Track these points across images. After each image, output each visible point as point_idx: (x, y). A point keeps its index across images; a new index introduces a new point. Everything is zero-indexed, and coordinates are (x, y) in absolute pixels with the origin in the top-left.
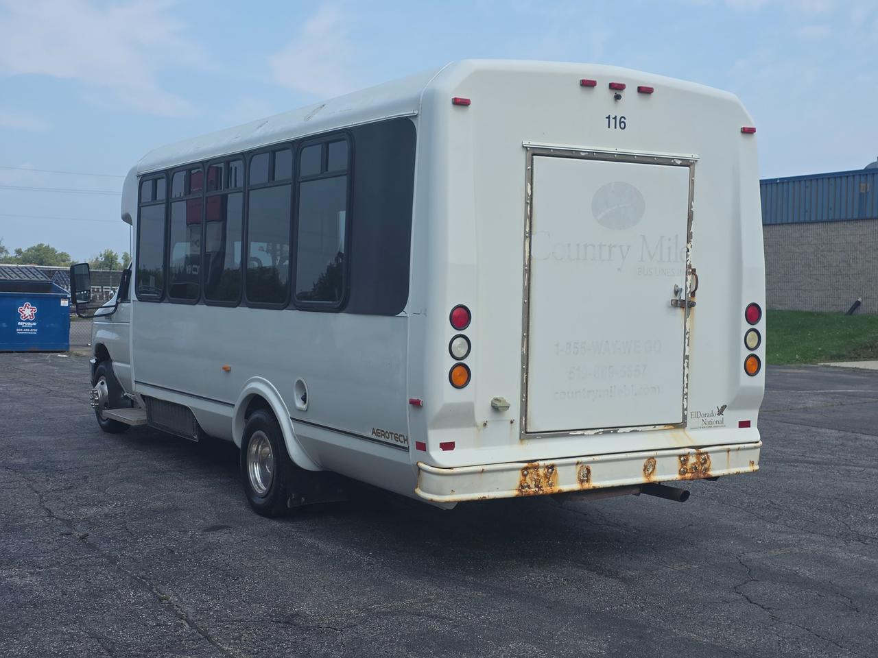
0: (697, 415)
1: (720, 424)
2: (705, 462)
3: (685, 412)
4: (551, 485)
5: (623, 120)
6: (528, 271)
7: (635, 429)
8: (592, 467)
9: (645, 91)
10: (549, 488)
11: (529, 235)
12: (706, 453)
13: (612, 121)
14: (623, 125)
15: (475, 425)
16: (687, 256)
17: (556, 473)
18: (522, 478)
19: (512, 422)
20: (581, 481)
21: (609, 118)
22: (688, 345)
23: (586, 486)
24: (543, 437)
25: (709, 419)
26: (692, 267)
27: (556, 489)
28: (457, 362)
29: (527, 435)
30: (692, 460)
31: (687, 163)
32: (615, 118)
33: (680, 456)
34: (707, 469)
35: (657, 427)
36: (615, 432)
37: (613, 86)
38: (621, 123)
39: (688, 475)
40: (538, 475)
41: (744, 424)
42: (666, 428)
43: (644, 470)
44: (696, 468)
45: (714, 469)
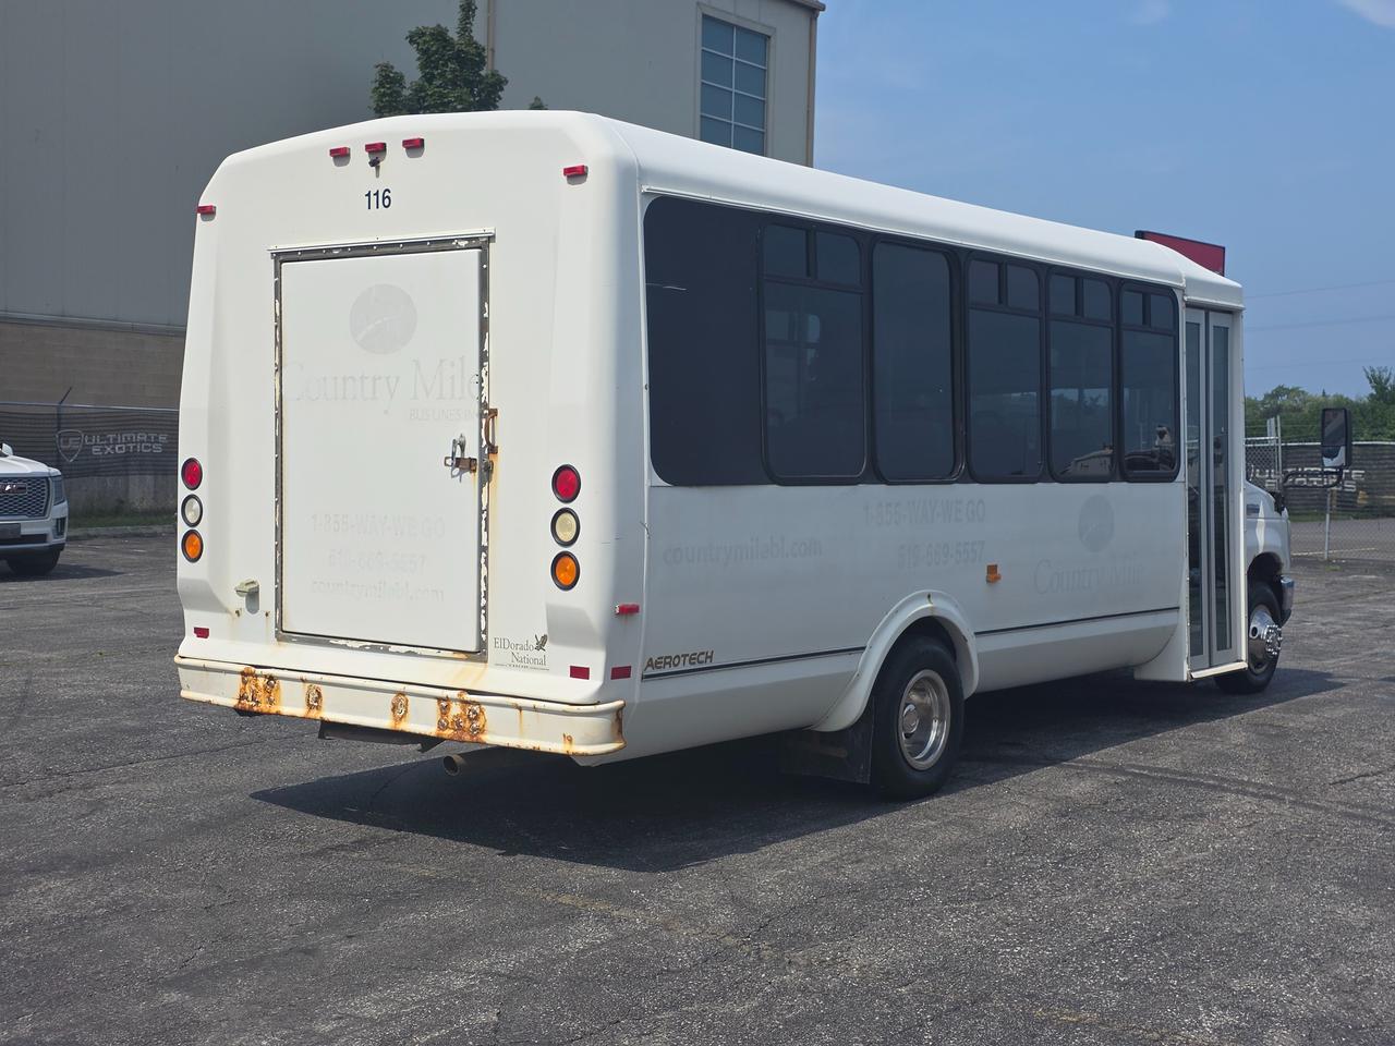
0: (503, 643)
1: (541, 665)
2: (476, 718)
3: (483, 636)
4: (271, 702)
5: (387, 194)
6: (279, 416)
7: (412, 650)
8: (324, 689)
9: (414, 146)
10: (268, 706)
11: (279, 368)
12: (478, 704)
13: (373, 198)
14: (386, 203)
15: (227, 611)
16: (481, 388)
17: (278, 688)
18: (242, 686)
19: (267, 615)
20: (310, 707)
21: (369, 195)
22: (486, 529)
23: (314, 714)
24: (300, 641)
25: (522, 654)
26: (491, 407)
27: (274, 710)
29: (283, 635)
30: (455, 709)
31: (482, 244)
32: (377, 194)
33: (440, 699)
34: (481, 730)
35: (443, 653)
36: (386, 651)
37: (370, 148)
38: (384, 199)
39: (448, 733)
40: (256, 686)
41: (580, 673)
42: (456, 656)
43: (393, 710)
44: (458, 724)
45: (494, 733)
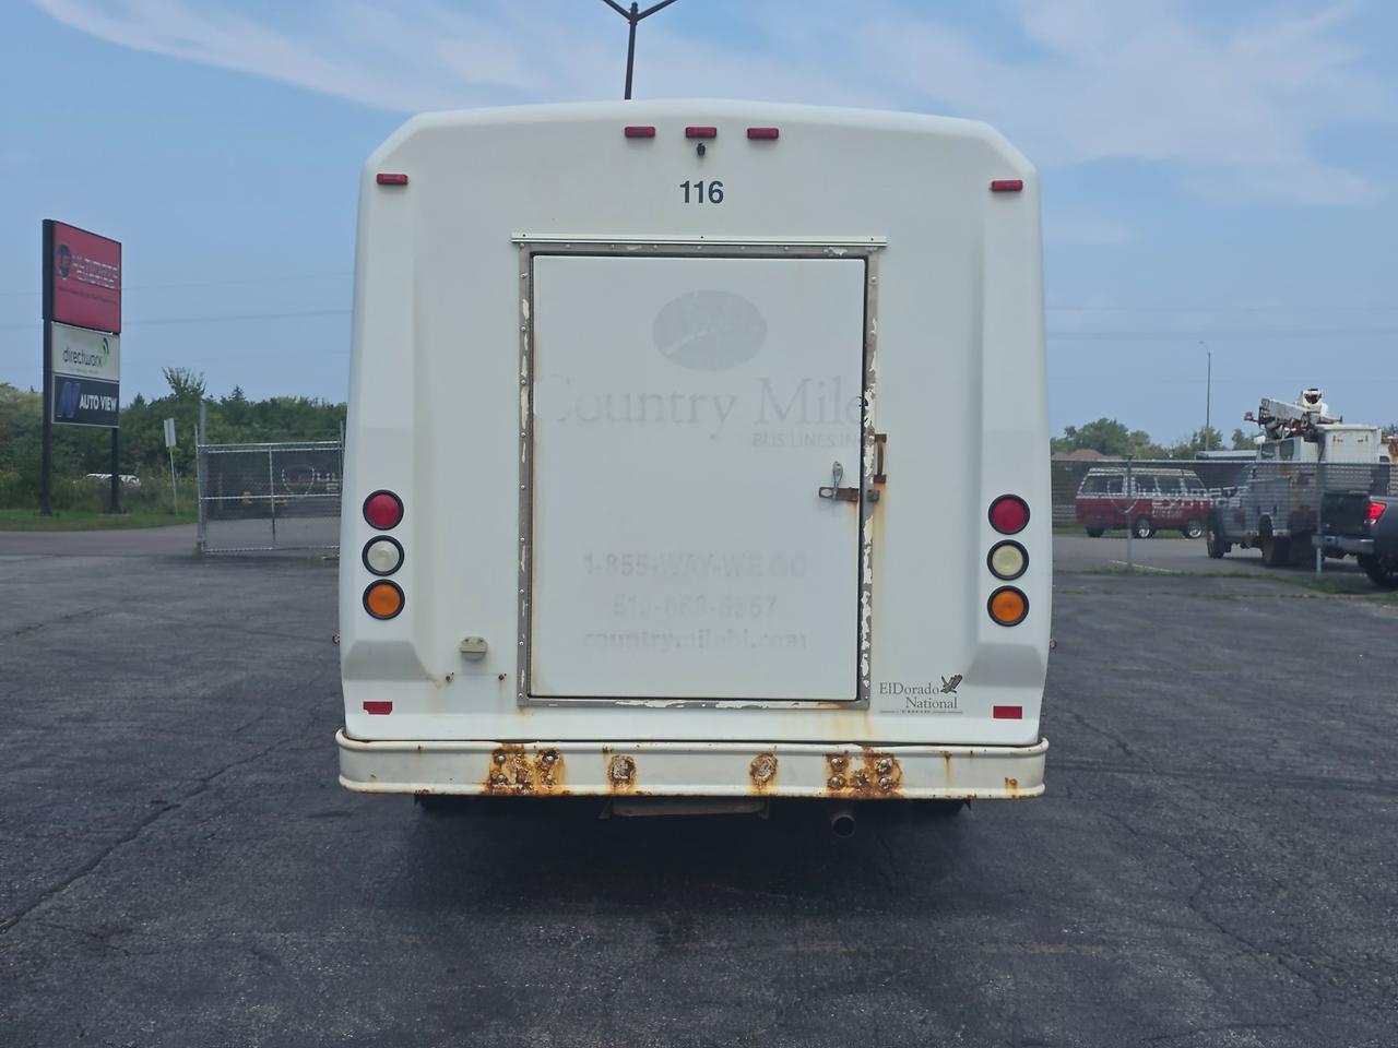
0: (890, 688)
1: (951, 709)
2: (888, 770)
3: (866, 683)
4: (550, 783)
5: (716, 187)
6: (528, 438)
7: (754, 704)
8: (637, 760)
9: (763, 136)
10: (545, 787)
11: (529, 382)
12: (891, 756)
13: (694, 192)
14: (716, 196)
15: (428, 678)
16: (864, 413)
17: (561, 764)
18: (494, 766)
19: (501, 678)
20: (615, 782)
21: (686, 185)
22: (870, 566)
23: (623, 789)
24: (561, 706)
25: (922, 698)
26: (876, 432)
27: (558, 789)
28: (376, 578)
29: (529, 699)
30: (856, 765)
31: (864, 254)
32: (700, 186)
33: (830, 756)
34: (896, 784)
35: (802, 705)
36: (712, 708)
37: (691, 133)
38: (715, 193)
39: (846, 792)
40: (524, 764)
42: (822, 706)
43: (753, 774)
44: (863, 780)
45: (912, 786)
